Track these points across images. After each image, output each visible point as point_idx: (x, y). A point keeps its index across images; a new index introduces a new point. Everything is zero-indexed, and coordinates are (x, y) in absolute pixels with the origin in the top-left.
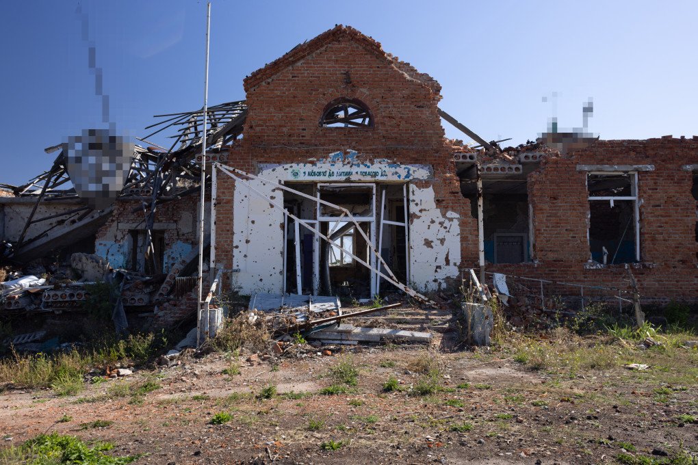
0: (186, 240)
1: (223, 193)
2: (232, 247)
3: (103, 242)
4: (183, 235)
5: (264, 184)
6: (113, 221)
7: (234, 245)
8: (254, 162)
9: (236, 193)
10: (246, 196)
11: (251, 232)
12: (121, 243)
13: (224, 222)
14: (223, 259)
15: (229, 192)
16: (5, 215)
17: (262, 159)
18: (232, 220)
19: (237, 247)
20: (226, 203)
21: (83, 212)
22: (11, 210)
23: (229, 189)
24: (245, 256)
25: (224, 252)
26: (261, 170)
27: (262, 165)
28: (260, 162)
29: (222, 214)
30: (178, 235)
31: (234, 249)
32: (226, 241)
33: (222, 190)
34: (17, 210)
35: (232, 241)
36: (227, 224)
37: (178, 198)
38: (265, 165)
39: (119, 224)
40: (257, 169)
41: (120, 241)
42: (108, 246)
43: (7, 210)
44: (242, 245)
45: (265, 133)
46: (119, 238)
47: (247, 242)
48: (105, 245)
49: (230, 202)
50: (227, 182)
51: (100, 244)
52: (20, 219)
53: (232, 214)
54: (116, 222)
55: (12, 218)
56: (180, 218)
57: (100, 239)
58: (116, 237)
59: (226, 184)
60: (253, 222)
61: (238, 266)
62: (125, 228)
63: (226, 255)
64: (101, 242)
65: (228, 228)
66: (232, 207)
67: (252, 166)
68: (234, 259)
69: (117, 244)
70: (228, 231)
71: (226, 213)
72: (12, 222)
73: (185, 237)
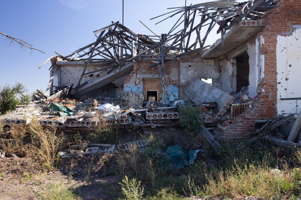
0: (175, 85)
1: (269, 45)
2: (276, 83)
3: (128, 85)
4: (173, 81)
5: (297, 40)
6: (133, 73)
7: (278, 81)
8: (289, 24)
9: (278, 45)
10: (285, 48)
11: (289, 73)
12: (139, 86)
13: (270, 65)
14: (270, 91)
15: (273, 45)
16: (61, 71)
17: (295, 22)
18: (275, 64)
19: (279, 83)
20: (272, 53)
21: (110, 69)
22: (64, 69)
23: (273, 43)
24: (286, 89)
25: (270, 86)
26: (294, 29)
27: (295, 26)
28: (294, 24)
29: (268, 60)
30: (170, 82)
31: (278, 85)
32: (272, 79)
33: (268, 44)
34: (68, 69)
35: (276, 79)
36: (272, 67)
37: (177, 59)
38: (297, 26)
39: (137, 75)
40: (291, 29)
41: (138, 85)
42: (131, 88)
43: (62, 69)
44: (283, 82)
45: (297, 3)
46: (137, 83)
47: (287, 79)
48: (130, 87)
49: (274, 52)
50: (270, 38)
51: (127, 87)
52: (69, 74)
53: (276, 60)
54: (135, 74)
55: (65, 73)
56: (171, 72)
57: (127, 84)
58: (135, 82)
59: (270, 40)
60: (290, 66)
61: (280, 96)
62: (140, 77)
63: (272, 89)
64: (127, 85)
65: (273, 70)
66: (275, 55)
67: (288, 26)
68: (278, 92)
69: (137, 87)
70: (273, 72)
71: (271, 60)
72: (65, 75)
73: (174, 83)
